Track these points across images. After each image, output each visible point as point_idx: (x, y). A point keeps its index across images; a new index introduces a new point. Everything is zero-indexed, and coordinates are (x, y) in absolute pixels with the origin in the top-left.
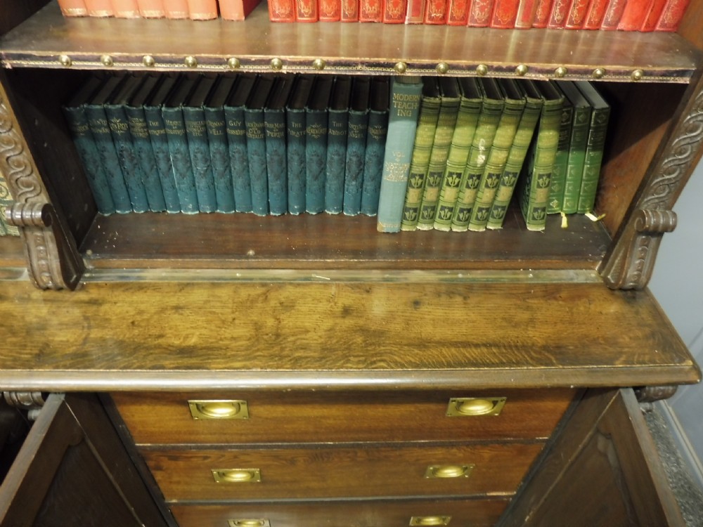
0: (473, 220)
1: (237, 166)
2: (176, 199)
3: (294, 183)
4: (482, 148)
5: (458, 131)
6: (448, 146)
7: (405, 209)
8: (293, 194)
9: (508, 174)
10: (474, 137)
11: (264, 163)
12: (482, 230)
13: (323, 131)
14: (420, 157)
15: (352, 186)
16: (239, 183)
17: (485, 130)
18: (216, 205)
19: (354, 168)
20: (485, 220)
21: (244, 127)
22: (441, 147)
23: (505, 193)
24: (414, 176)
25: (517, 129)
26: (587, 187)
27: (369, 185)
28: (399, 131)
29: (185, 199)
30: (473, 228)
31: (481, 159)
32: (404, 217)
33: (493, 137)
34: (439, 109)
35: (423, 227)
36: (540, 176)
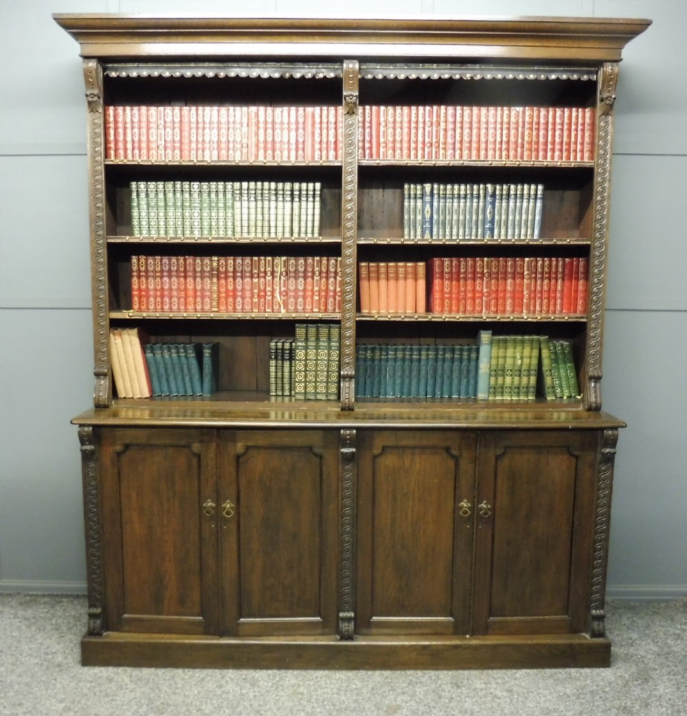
0: (521, 394)
1: (415, 373)
2: (385, 390)
3: (439, 380)
4: (519, 357)
5: (508, 350)
6: (505, 357)
7: (490, 388)
8: (438, 386)
9: (532, 370)
10: (515, 352)
11: (427, 370)
12: (526, 399)
13: (452, 356)
14: (494, 362)
15: (464, 382)
16: (414, 381)
17: (519, 349)
18: (402, 393)
19: (465, 372)
20: (527, 394)
21: (420, 355)
22: (502, 357)
23: (533, 380)
24: (492, 371)
25: (532, 349)
26: (573, 381)
27: (472, 382)
28: (484, 349)
29: (389, 389)
30: (522, 398)
31: (519, 362)
32: (489, 392)
33: (523, 353)
34: (499, 341)
35: (499, 398)
36: (547, 371)
